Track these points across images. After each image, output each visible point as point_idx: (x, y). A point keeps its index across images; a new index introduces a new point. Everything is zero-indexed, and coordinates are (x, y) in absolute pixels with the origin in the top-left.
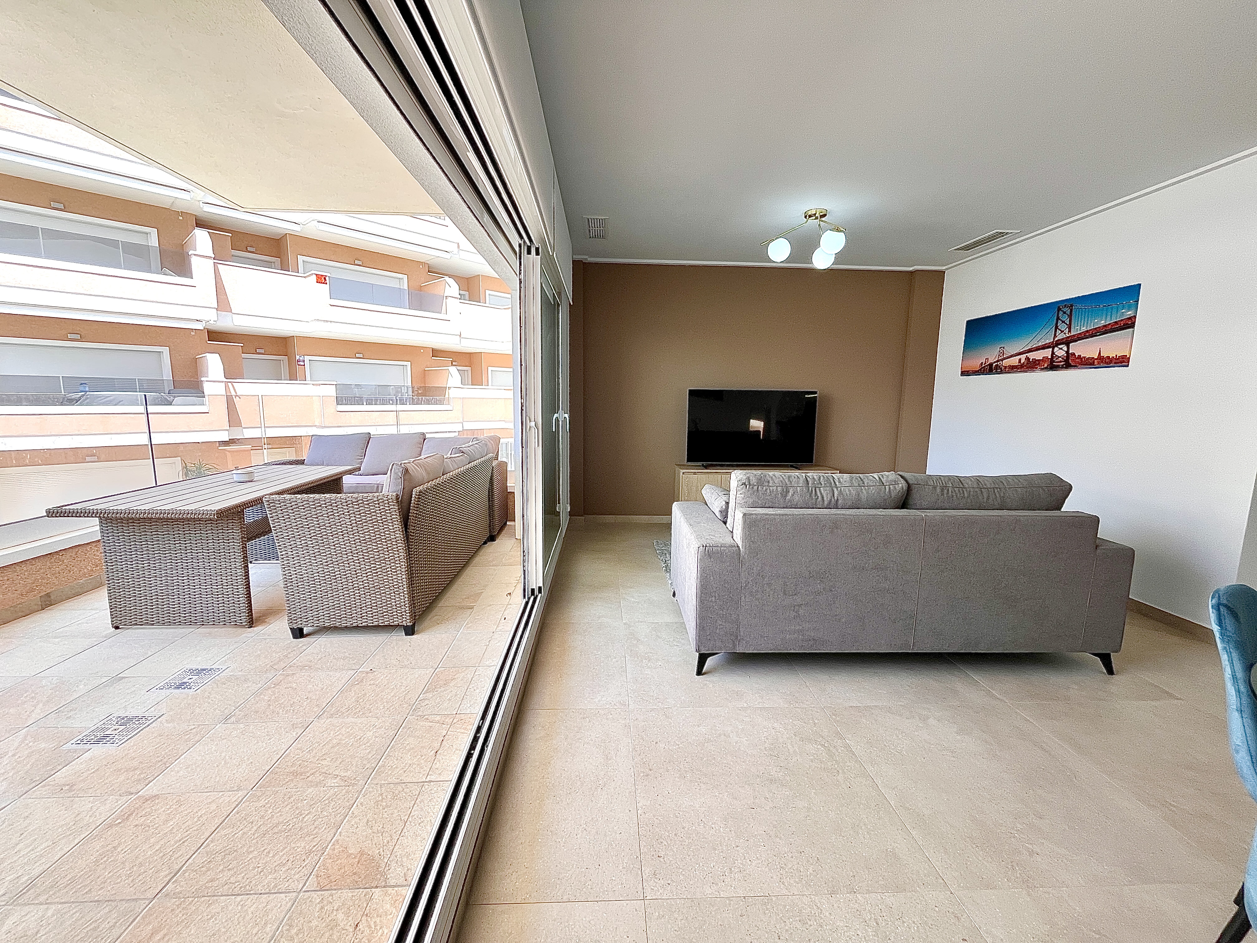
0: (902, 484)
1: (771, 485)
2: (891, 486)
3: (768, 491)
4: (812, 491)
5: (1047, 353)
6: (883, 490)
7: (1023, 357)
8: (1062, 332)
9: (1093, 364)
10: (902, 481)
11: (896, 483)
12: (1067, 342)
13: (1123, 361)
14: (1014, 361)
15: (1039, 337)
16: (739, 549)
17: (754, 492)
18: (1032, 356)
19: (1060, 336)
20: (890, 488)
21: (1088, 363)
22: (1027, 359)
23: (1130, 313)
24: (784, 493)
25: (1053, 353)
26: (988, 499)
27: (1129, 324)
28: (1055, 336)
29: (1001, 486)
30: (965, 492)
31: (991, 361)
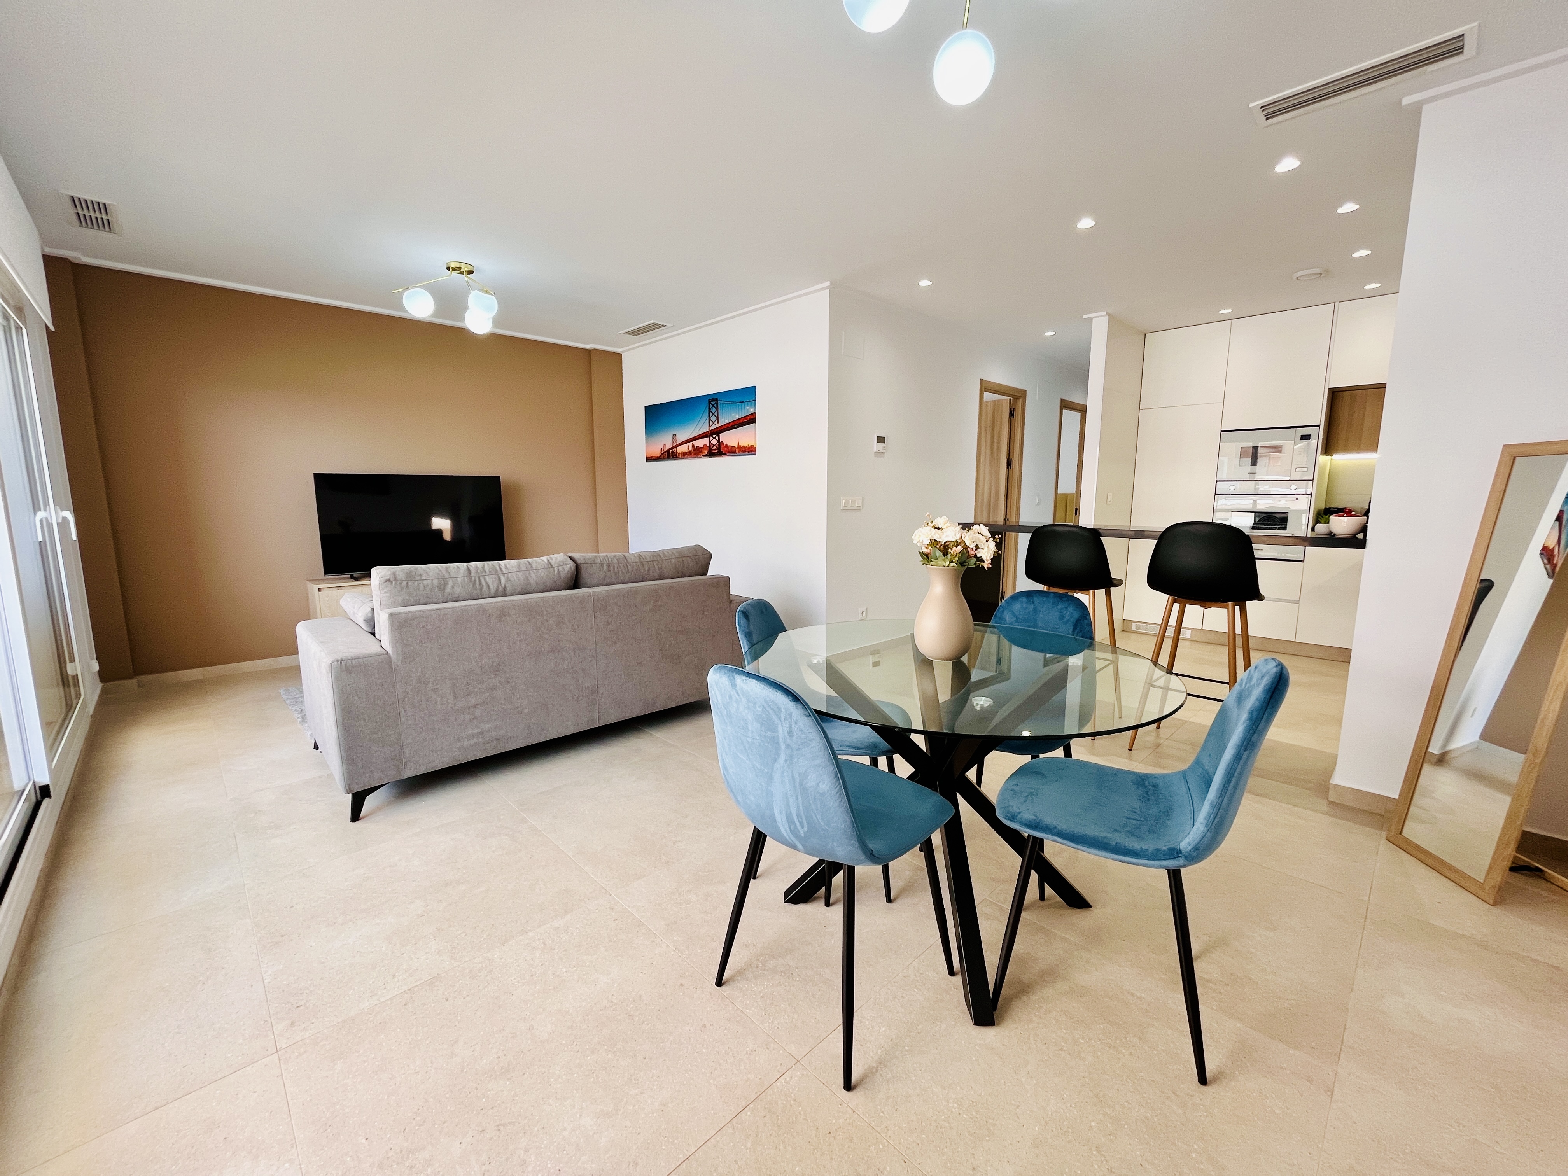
0: (570, 565)
1: (424, 578)
2: (560, 568)
3: (421, 585)
4: (475, 581)
5: (706, 441)
6: (552, 572)
7: (690, 444)
8: (713, 422)
9: (735, 452)
10: (571, 562)
11: (564, 564)
12: (718, 431)
13: (751, 450)
14: (683, 449)
15: (699, 426)
16: (390, 657)
17: (403, 588)
18: (695, 444)
19: (713, 427)
20: (558, 569)
21: (732, 451)
22: (693, 446)
23: (752, 410)
24: (442, 587)
25: (710, 442)
26: (649, 571)
27: (751, 420)
28: (709, 426)
29: (659, 558)
30: (629, 566)
31: (668, 447)
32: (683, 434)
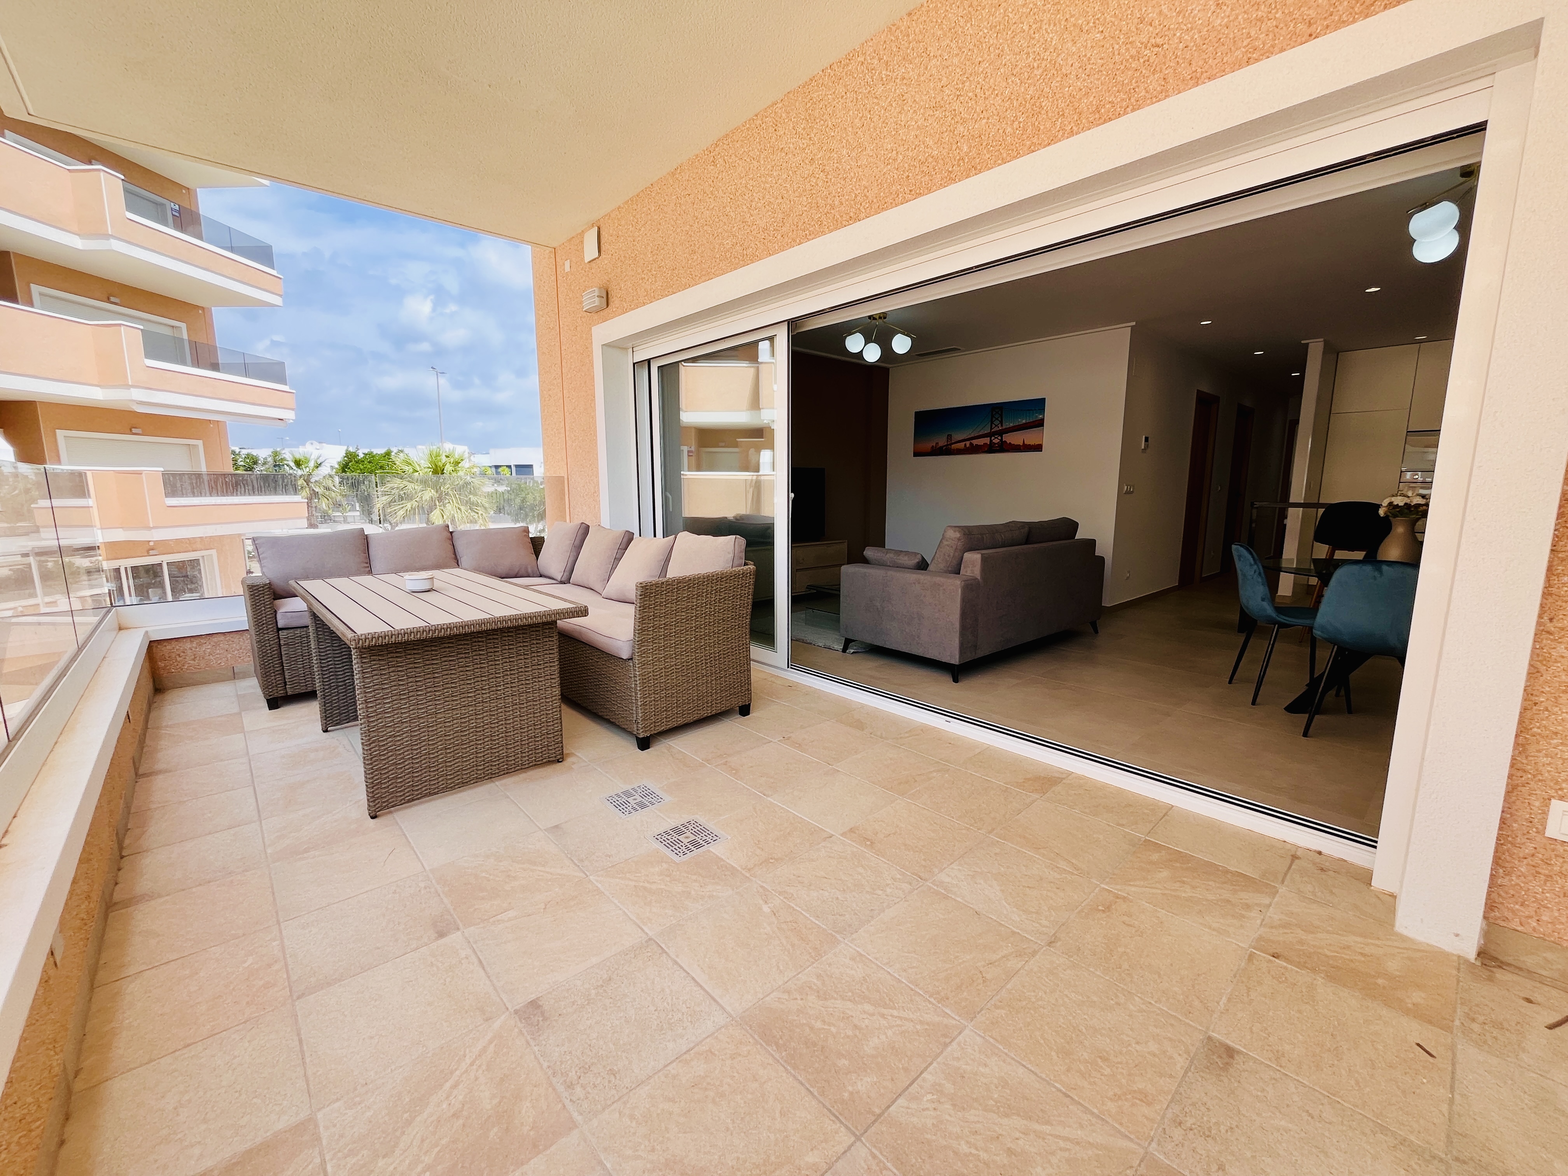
0: (1027, 528)
1: (974, 533)
4: (993, 536)
5: (987, 440)
6: (1021, 532)
7: (968, 443)
8: (996, 426)
9: (1019, 449)
11: (1024, 527)
12: (1001, 433)
13: (1038, 448)
14: (961, 445)
15: (979, 429)
16: (979, 580)
18: (975, 442)
19: (996, 429)
20: (1023, 530)
21: (1016, 448)
22: (971, 444)
23: (1040, 417)
24: (982, 539)
25: (991, 441)
26: (1054, 534)
27: (1040, 424)
28: (991, 429)
29: (1057, 525)
31: (941, 445)
32: (958, 436)
